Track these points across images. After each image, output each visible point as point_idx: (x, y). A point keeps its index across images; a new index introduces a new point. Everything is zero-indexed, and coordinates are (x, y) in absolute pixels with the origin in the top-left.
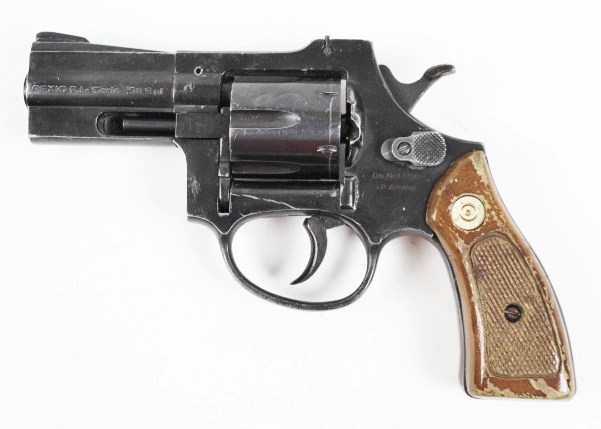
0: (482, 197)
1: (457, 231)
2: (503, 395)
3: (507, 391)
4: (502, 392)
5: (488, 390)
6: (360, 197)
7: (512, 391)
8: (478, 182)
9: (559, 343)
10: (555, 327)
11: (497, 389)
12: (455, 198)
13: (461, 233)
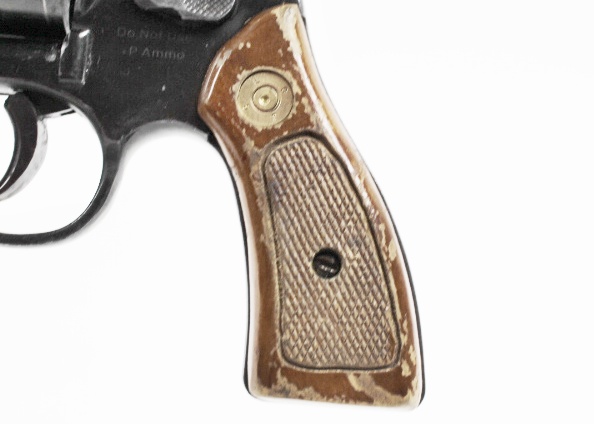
0: (288, 75)
1: (243, 125)
2: (301, 397)
3: (310, 390)
4: (300, 393)
5: (278, 388)
6: (94, 65)
7: (317, 390)
8: (285, 50)
9: (399, 316)
10: (394, 289)
11: (293, 388)
12: (246, 73)
13: (251, 130)
